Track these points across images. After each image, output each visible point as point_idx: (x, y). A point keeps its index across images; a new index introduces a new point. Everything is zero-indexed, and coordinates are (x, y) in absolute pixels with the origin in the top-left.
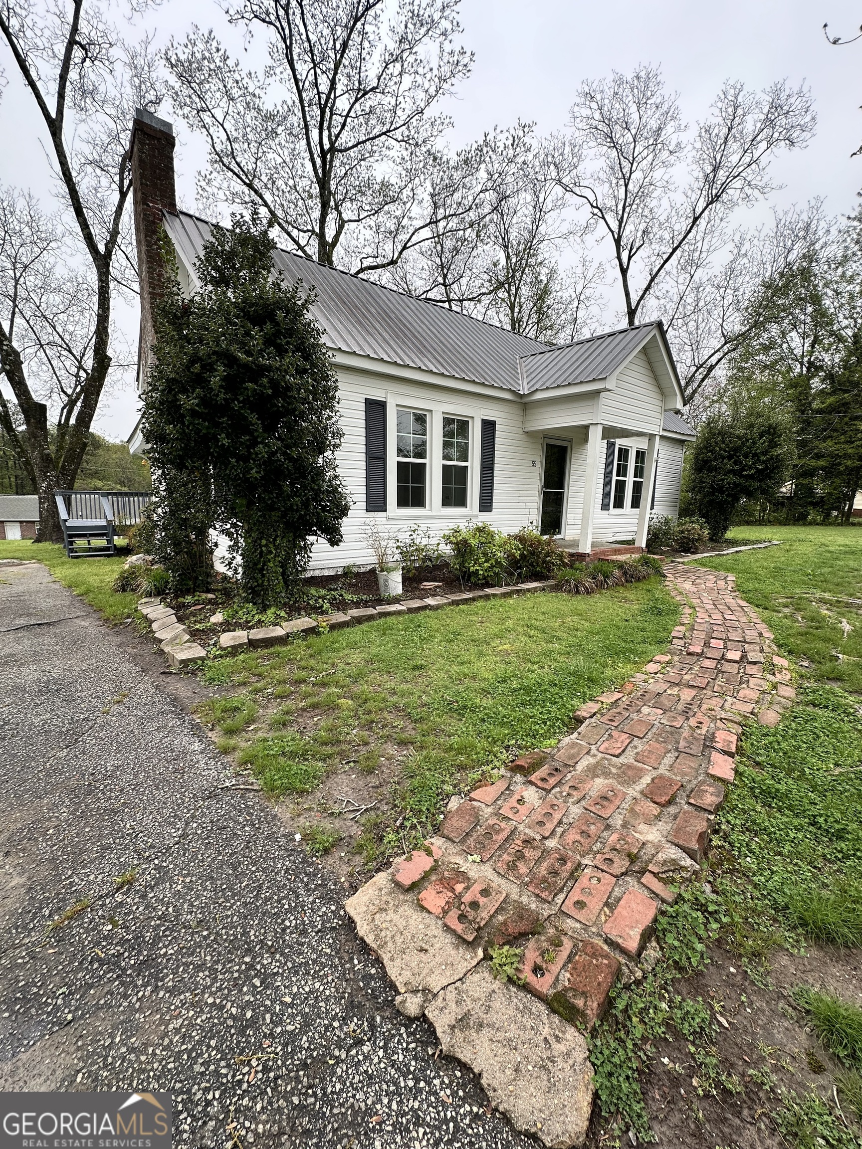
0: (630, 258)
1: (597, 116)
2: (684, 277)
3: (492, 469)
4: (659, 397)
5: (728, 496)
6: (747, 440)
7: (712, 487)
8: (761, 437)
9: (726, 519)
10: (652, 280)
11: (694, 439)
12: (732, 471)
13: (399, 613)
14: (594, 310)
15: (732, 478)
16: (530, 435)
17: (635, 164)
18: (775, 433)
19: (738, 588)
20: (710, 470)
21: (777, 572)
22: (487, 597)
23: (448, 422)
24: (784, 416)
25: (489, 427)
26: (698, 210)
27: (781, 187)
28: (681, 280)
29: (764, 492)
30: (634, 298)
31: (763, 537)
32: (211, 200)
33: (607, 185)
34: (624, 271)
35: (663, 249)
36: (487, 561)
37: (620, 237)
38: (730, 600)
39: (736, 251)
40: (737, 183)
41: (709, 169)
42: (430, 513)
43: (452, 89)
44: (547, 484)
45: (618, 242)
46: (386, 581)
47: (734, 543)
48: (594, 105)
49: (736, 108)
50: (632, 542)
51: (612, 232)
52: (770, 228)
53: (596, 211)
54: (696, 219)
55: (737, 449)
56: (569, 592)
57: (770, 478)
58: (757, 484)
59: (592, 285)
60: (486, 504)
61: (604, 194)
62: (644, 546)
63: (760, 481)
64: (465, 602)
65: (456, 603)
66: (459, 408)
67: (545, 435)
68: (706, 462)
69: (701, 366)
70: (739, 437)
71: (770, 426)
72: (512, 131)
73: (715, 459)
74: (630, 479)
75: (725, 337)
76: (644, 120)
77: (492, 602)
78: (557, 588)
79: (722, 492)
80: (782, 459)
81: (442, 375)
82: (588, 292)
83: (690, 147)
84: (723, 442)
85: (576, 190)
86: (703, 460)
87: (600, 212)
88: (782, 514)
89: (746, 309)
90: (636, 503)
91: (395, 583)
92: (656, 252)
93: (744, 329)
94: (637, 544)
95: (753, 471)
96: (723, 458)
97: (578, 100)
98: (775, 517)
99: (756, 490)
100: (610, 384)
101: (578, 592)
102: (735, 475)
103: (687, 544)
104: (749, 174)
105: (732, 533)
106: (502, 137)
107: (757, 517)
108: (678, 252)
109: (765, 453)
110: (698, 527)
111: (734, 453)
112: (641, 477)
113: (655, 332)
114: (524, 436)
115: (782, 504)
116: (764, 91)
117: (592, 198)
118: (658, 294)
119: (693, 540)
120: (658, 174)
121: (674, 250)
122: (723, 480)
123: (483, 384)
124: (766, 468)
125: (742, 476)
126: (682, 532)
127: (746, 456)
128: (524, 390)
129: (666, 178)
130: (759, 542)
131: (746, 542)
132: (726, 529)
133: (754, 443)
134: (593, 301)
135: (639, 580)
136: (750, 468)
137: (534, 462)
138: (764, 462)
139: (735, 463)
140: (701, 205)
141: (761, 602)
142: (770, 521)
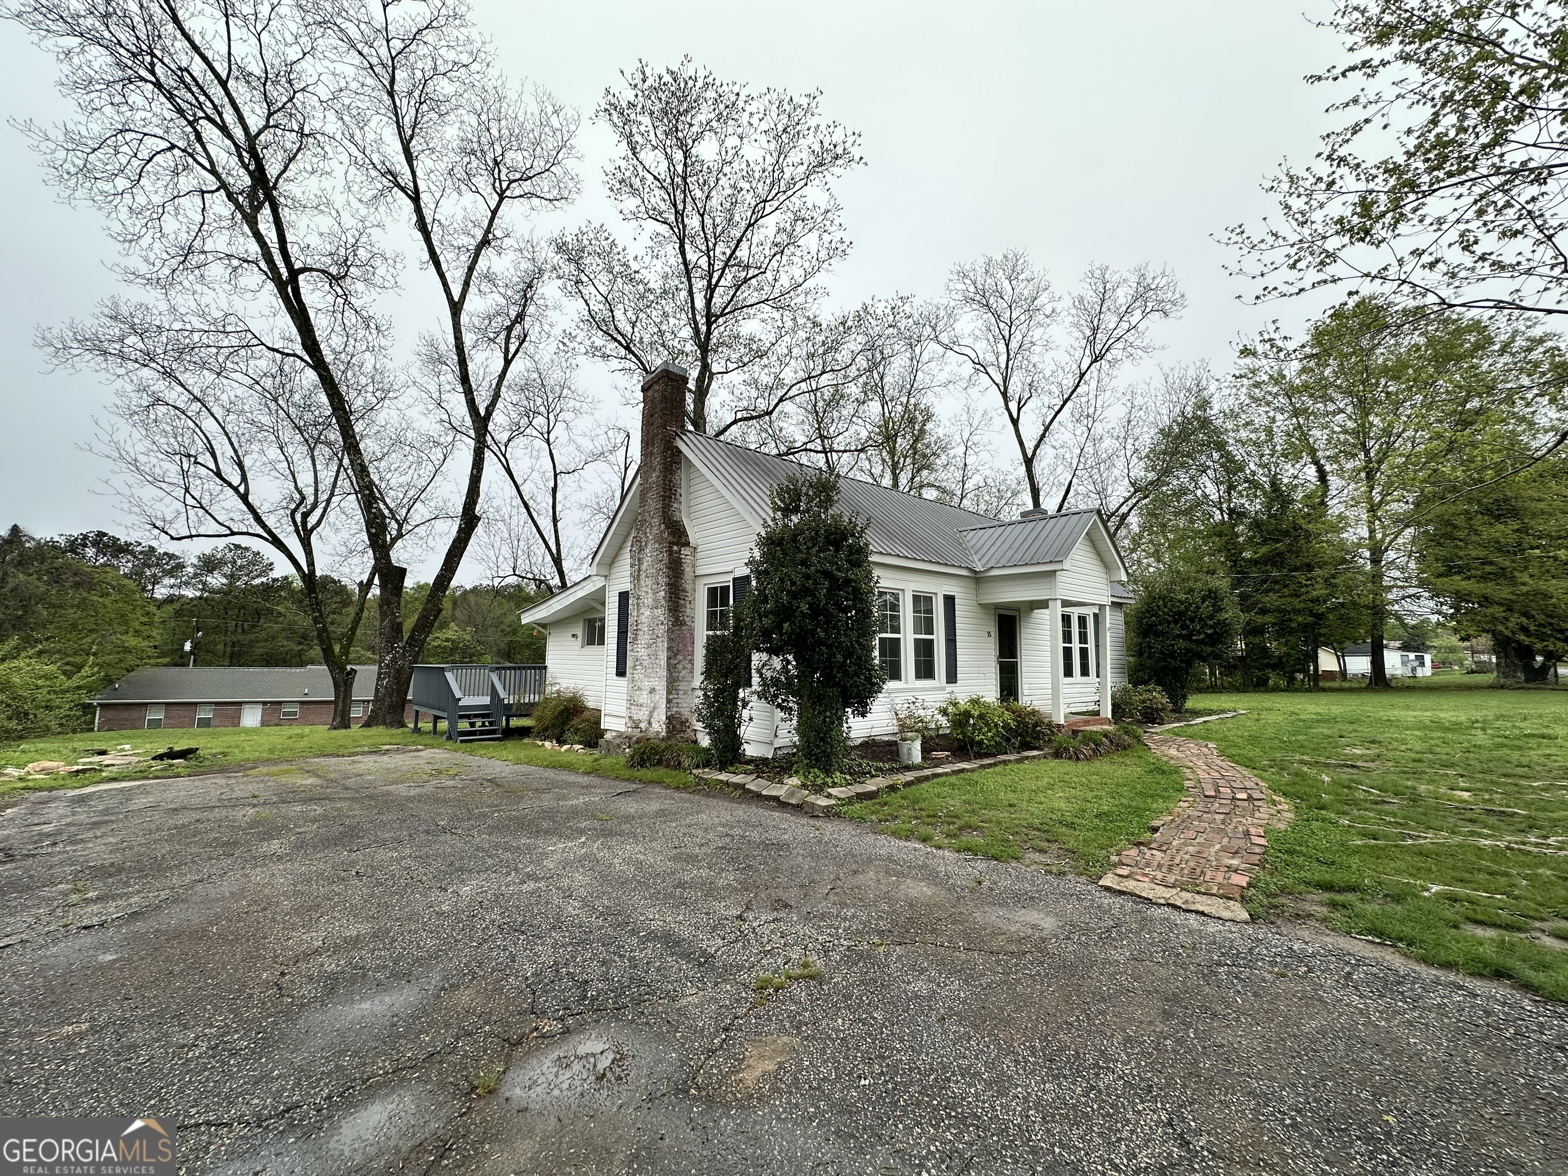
0: (1019, 409)
1: (972, 289)
2: (1081, 429)
3: (955, 641)
4: (1103, 570)
5: (1181, 661)
6: (1190, 605)
7: (1162, 652)
8: (1203, 602)
9: (1182, 687)
10: (1047, 429)
11: (1133, 602)
12: (1179, 636)
13: (946, 774)
14: (984, 456)
15: (1182, 644)
16: (984, 606)
17: (1014, 328)
18: (1216, 597)
19: (1222, 754)
20: (1157, 635)
21: (1253, 740)
22: (1005, 762)
23: (916, 599)
24: (1221, 582)
25: (950, 601)
26: (1084, 366)
27: (1163, 348)
28: (1078, 432)
29: (1217, 656)
30: (1030, 446)
31: (1226, 706)
32: (570, 354)
33: (985, 342)
34: (1015, 422)
35: (1054, 402)
36: (989, 731)
37: (1006, 388)
38: (1219, 762)
39: (1129, 404)
40: (1120, 345)
41: (1088, 333)
42: (906, 686)
43: (830, 268)
44: (1002, 654)
45: (1004, 394)
46: (910, 749)
47: (1196, 713)
48: (968, 281)
49: (1105, 283)
50: (1097, 713)
51: (997, 385)
52: (1158, 382)
53: (978, 366)
54: (1082, 375)
55: (1181, 614)
56: (1070, 758)
57: (1222, 643)
58: (1209, 649)
59: (979, 432)
60: (952, 677)
61: (983, 350)
62: (1110, 716)
63: (1211, 646)
64: (990, 766)
65: (983, 767)
66: (925, 585)
67: (997, 607)
68: (1151, 626)
69: (1113, 514)
70: (1180, 601)
71: (1210, 591)
72: (890, 301)
73: (1160, 624)
74: (1076, 646)
75: (1133, 485)
76: (1017, 291)
77: (1010, 766)
78: (1057, 755)
79: (1175, 658)
80: (1230, 624)
81: (915, 559)
82: (975, 439)
83: (1065, 313)
84: (1166, 606)
85: (956, 348)
86: (1147, 624)
87: (981, 366)
88: (1238, 678)
89: (1147, 456)
90: (1085, 672)
91: (915, 751)
92: (1046, 404)
93: (1152, 476)
94: (1102, 715)
95: (1202, 636)
96: (1169, 623)
97: (951, 277)
98: (1229, 682)
99: (1208, 655)
100: (1067, 565)
101: (1078, 759)
102: (1184, 639)
103: (1151, 714)
104: (1130, 337)
105: (1192, 702)
106: (881, 306)
107: (1208, 683)
108: (1069, 404)
109: (1211, 617)
110: (1159, 697)
111: (1179, 617)
112: (1086, 643)
113: (1096, 517)
114: (979, 610)
115: (1235, 667)
116: (1129, 271)
117: (973, 356)
118: (1055, 444)
119: (1157, 710)
120: (1037, 333)
121: (1065, 402)
122: (1173, 645)
123: (946, 564)
124: (1215, 633)
125: (1192, 641)
126: (1144, 702)
127: (1192, 620)
128: (979, 568)
129: (1045, 337)
130: (1223, 711)
131: (1210, 713)
132: (1184, 697)
133: (1198, 608)
134: (982, 448)
135: (1125, 748)
136: (1199, 633)
137: (989, 633)
138: (1211, 627)
139: (1182, 627)
140: (1086, 362)
141: (1250, 764)
142: (1225, 688)
